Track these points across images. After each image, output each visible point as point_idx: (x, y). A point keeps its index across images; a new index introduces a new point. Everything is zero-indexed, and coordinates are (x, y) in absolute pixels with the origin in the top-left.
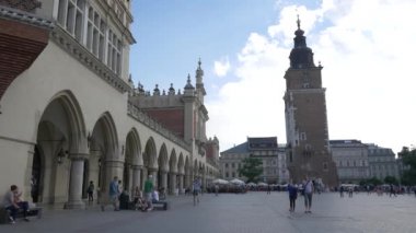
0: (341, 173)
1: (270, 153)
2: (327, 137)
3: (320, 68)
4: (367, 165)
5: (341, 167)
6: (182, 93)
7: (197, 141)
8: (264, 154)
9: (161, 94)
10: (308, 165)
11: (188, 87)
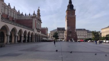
0: (78, 37)
1: (63, 32)
2: (75, 28)
3: (75, 10)
4: (86, 35)
5: (78, 36)
6: (32, 15)
7: (36, 28)
8: (61, 32)
9: (27, 15)
10: (70, 35)
11: (34, 14)
